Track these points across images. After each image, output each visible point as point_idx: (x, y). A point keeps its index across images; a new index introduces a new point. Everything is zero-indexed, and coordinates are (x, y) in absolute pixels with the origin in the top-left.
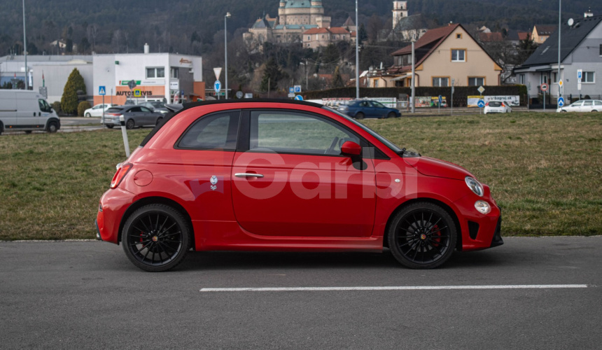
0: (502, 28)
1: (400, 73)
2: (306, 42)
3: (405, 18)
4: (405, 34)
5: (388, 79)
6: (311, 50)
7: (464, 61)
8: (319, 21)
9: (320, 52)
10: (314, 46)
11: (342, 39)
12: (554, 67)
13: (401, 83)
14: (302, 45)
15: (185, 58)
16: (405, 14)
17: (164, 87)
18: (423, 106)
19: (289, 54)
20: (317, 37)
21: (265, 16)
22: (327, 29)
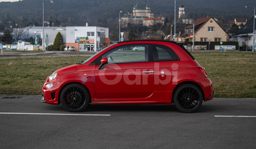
0: (222, 19)
1: (187, 36)
2: (144, 23)
3: (184, 14)
4: (184, 21)
5: (183, 38)
6: (146, 26)
7: (213, 31)
8: (149, 15)
9: (150, 27)
10: (147, 25)
11: (159, 22)
12: (249, 34)
13: (188, 40)
14: (143, 24)
15: (102, 28)
16: (184, 13)
17: (94, 40)
18: (197, 49)
19: (138, 28)
20: (149, 21)
21: (128, 13)
22: (153, 18)
